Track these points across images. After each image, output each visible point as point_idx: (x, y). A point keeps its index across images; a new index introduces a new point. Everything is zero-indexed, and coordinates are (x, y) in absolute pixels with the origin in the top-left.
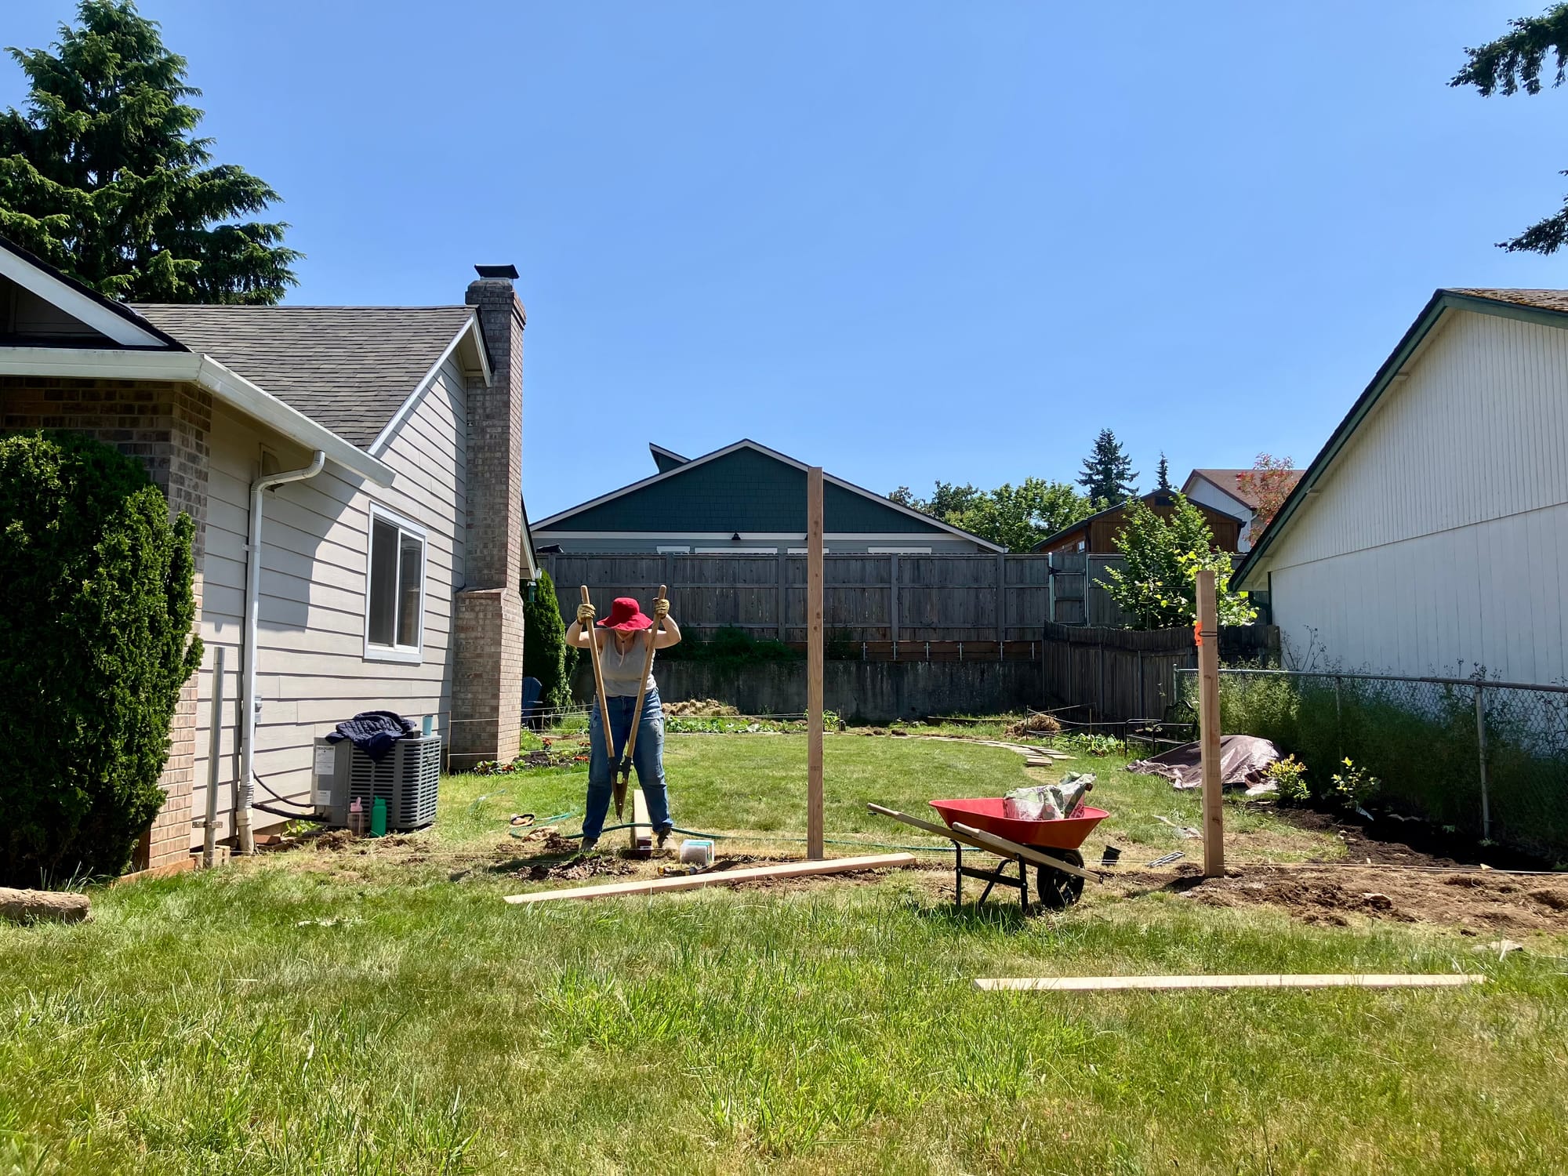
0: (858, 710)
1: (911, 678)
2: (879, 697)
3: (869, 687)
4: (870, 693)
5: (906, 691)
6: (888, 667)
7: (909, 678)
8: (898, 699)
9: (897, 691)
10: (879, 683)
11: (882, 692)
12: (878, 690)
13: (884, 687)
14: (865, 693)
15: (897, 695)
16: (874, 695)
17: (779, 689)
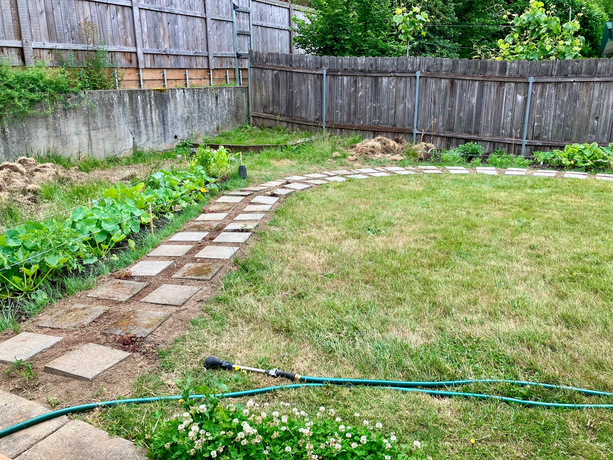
0: (135, 147)
1: (172, 106)
2: (150, 128)
3: (142, 119)
4: (142, 124)
5: (169, 119)
6: (155, 96)
7: (171, 107)
8: (164, 129)
9: (163, 121)
10: (149, 113)
11: (152, 123)
12: (149, 122)
13: (154, 117)
14: (138, 126)
15: (164, 124)
16: (146, 126)
17: (55, 130)
